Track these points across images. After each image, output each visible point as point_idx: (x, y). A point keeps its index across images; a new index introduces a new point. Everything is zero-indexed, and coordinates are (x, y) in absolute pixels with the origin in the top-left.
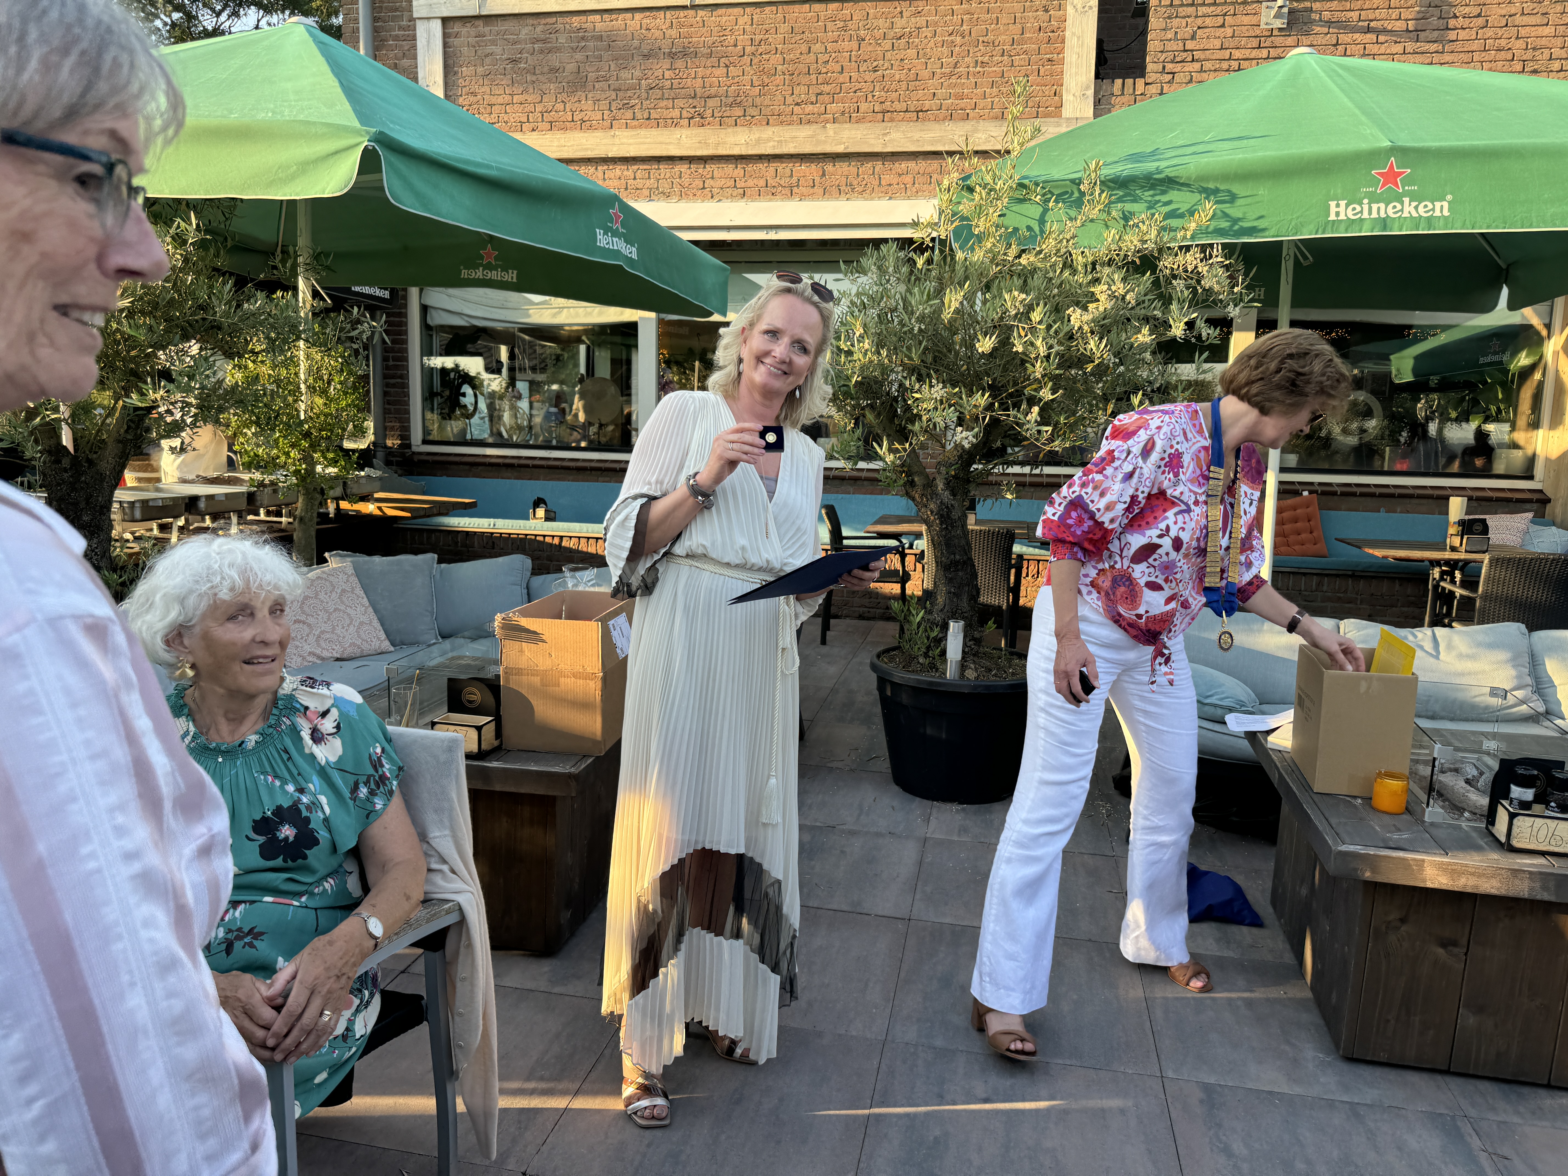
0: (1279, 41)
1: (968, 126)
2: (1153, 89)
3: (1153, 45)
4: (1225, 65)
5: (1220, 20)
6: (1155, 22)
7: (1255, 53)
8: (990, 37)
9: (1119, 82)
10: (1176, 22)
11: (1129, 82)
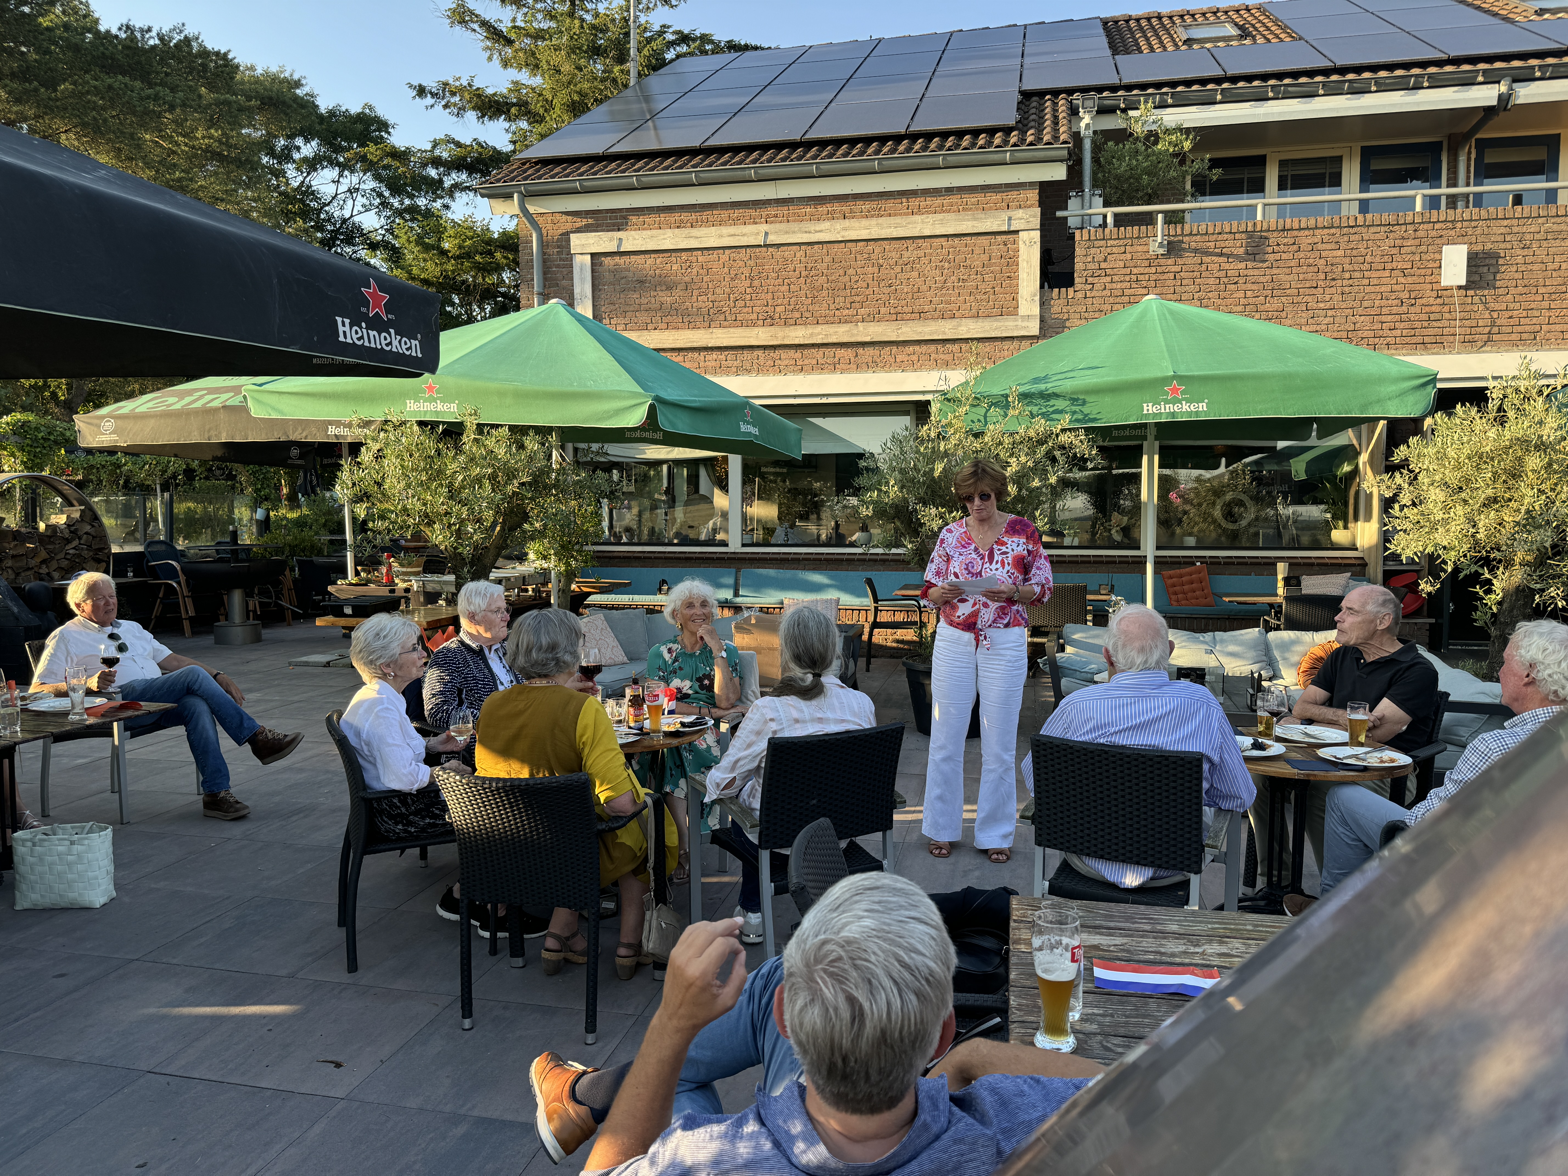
0: (1163, 261)
1: (954, 322)
2: (1080, 295)
3: (1078, 266)
4: (1127, 278)
5: (1123, 249)
6: (1078, 251)
7: (1147, 270)
8: (968, 262)
9: (1056, 290)
10: (1093, 251)
11: (1063, 290)
